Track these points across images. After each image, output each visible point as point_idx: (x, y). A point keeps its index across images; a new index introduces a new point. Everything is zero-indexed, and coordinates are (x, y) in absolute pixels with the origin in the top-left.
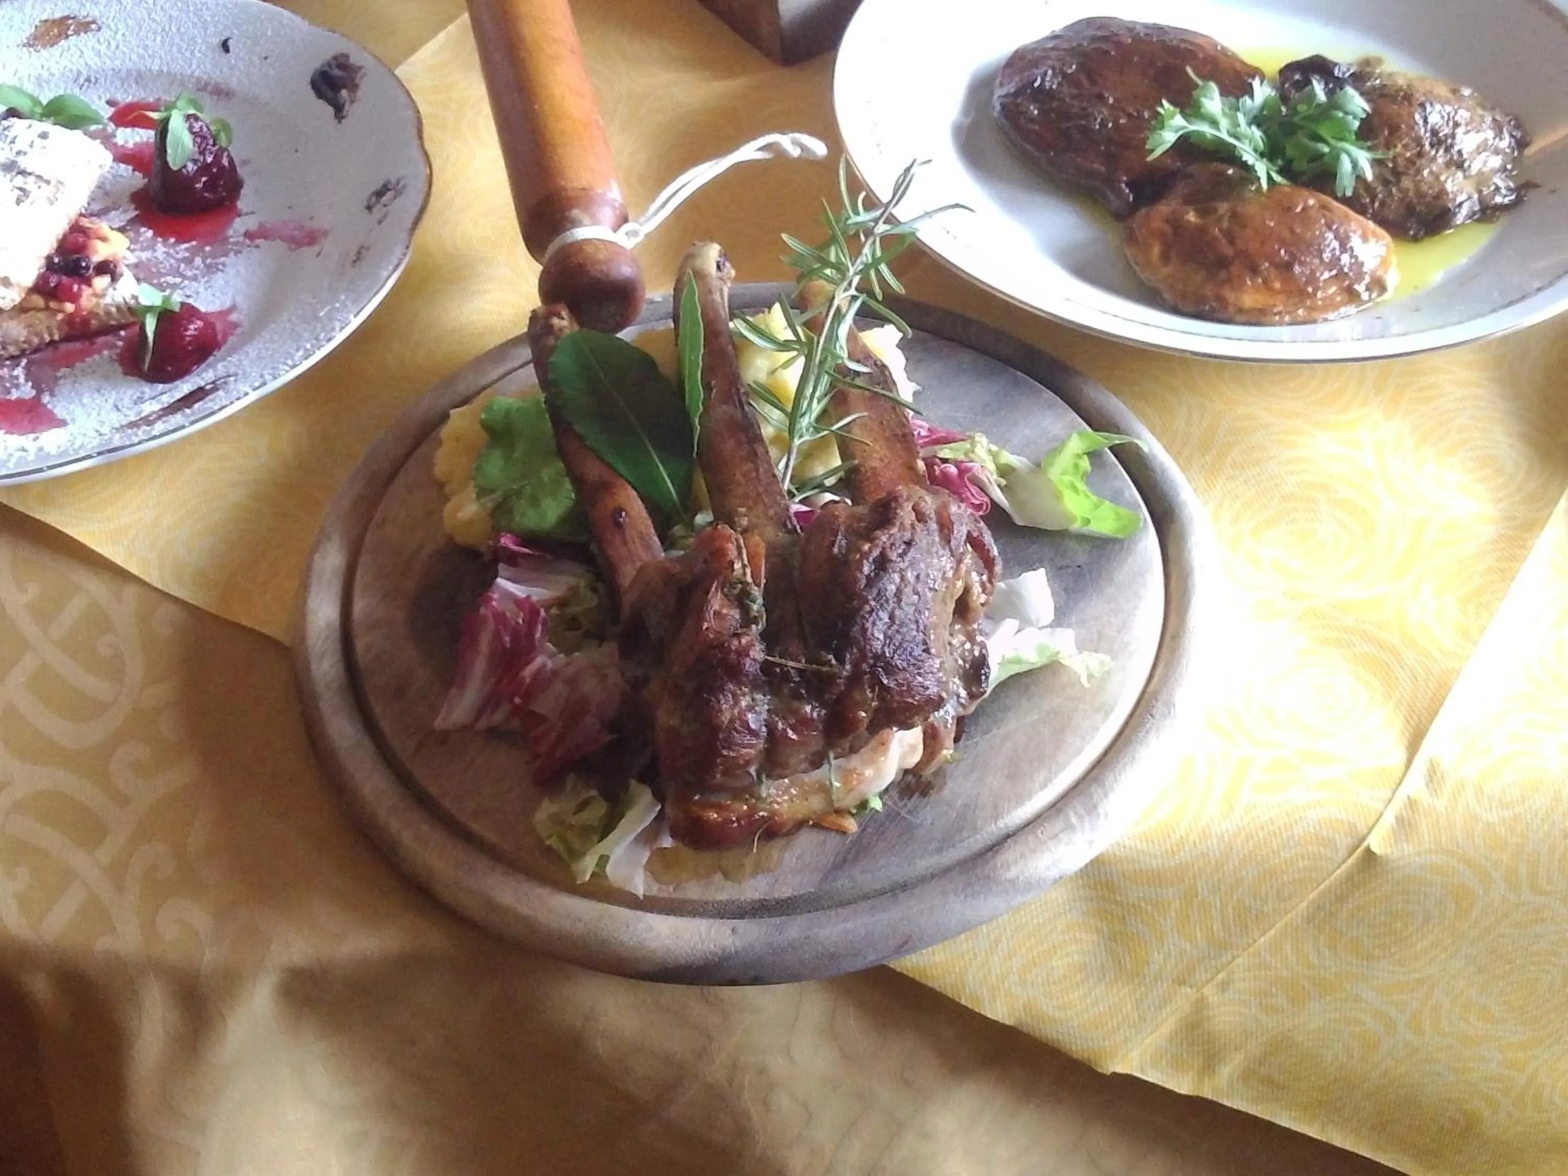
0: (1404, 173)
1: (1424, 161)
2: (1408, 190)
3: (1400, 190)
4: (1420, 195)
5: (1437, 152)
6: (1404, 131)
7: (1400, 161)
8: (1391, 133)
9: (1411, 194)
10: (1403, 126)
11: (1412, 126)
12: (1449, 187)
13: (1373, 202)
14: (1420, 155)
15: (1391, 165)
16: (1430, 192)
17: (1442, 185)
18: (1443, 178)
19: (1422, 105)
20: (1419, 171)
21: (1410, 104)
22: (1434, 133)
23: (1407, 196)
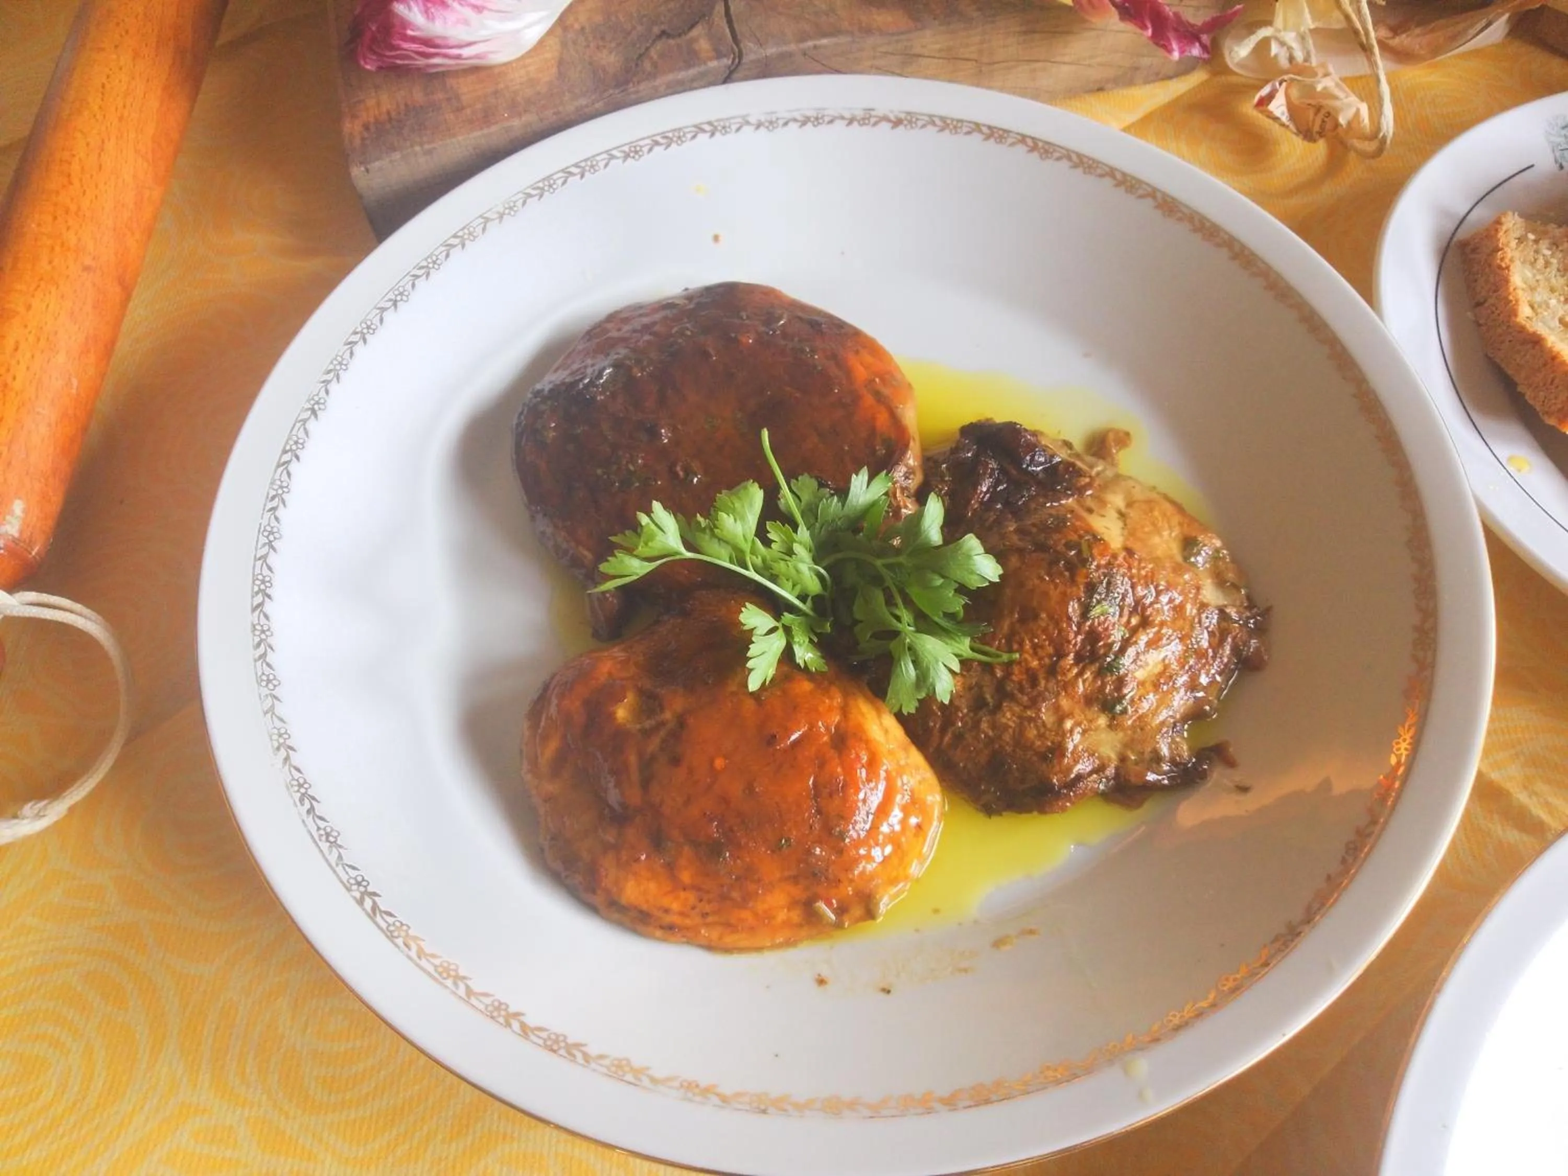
0: (1012, 697)
1: (1052, 685)
2: (1006, 727)
3: (993, 726)
4: (1019, 740)
5: (1080, 674)
6: (1043, 624)
7: (1017, 675)
8: (1022, 620)
9: (1007, 737)
10: (1044, 615)
11: (1059, 618)
12: (1074, 741)
13: (943, 730)
14: (1052, 671)
15: (999, 674)
16: (1038, 743)
17: (1063, 735)
18: (1068, 724)
19: (1091, 588)
20: (1034, 703)
21: (1073, 581)
22: (1093, 637)
23: (1000, 737)
